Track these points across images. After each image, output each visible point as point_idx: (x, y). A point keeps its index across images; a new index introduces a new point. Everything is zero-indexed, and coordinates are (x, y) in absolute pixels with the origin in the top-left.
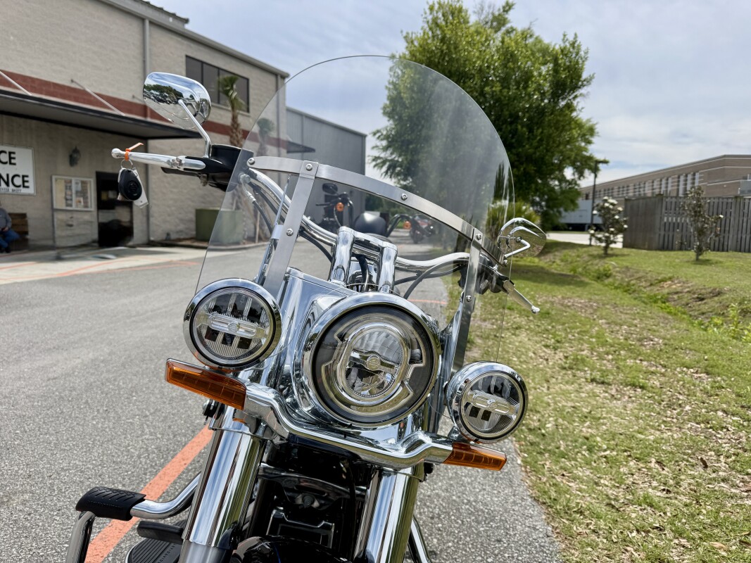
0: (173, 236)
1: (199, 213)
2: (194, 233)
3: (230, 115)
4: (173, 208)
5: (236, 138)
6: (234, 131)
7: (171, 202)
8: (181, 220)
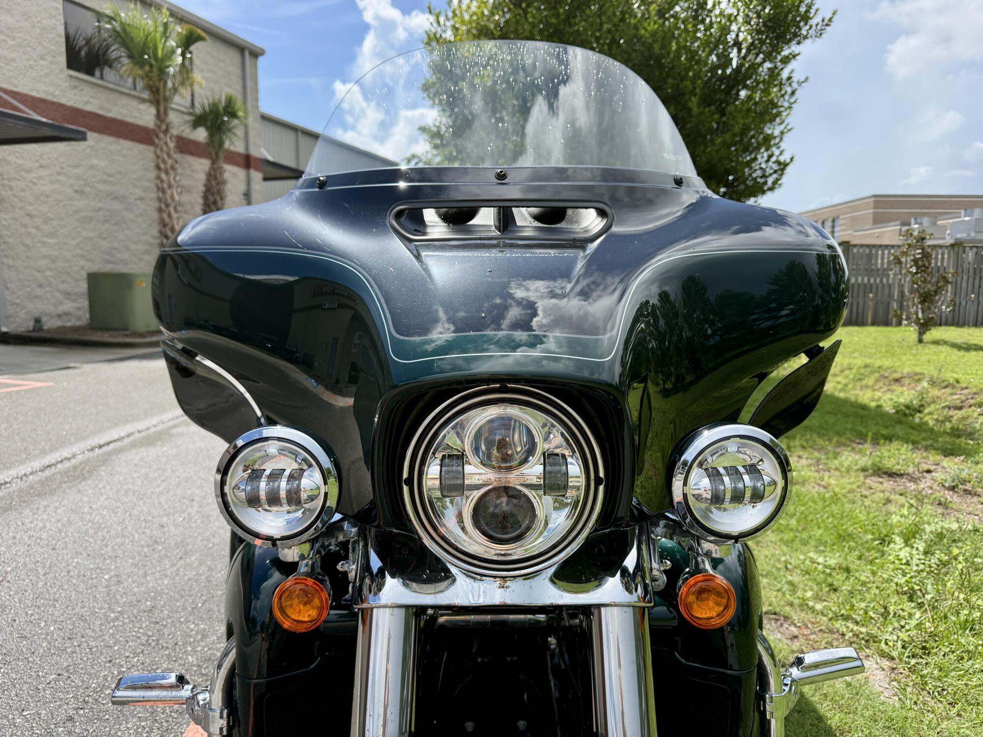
0: (50, 324)
1: (95, 280)
2: (88, 316)
3: (153, 111)
4: (49, 273)
5: (165, 148)
6: (161, 135)
7: (43, 263)
8: (68, 295)
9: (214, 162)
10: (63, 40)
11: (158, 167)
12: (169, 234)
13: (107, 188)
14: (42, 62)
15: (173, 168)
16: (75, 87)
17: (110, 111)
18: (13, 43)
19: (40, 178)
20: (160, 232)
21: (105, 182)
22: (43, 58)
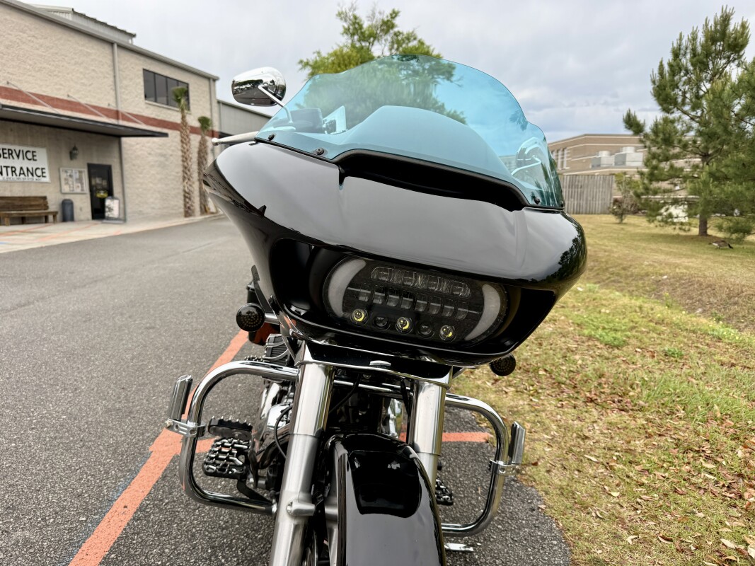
3: (179, 115)
5: (185, 132)
9: (202, 138)
10: (143, 88)
11: (182, 142)
12: (187, 172)
13: (159, 151)
14: (137, 99)
15: (189, 142)
16: (147, 108)
17: (159, 116)
18: (127, 92)
19: (137, 149)
20: (183, 171)
21: (158, 149)
22: (136, 96)
